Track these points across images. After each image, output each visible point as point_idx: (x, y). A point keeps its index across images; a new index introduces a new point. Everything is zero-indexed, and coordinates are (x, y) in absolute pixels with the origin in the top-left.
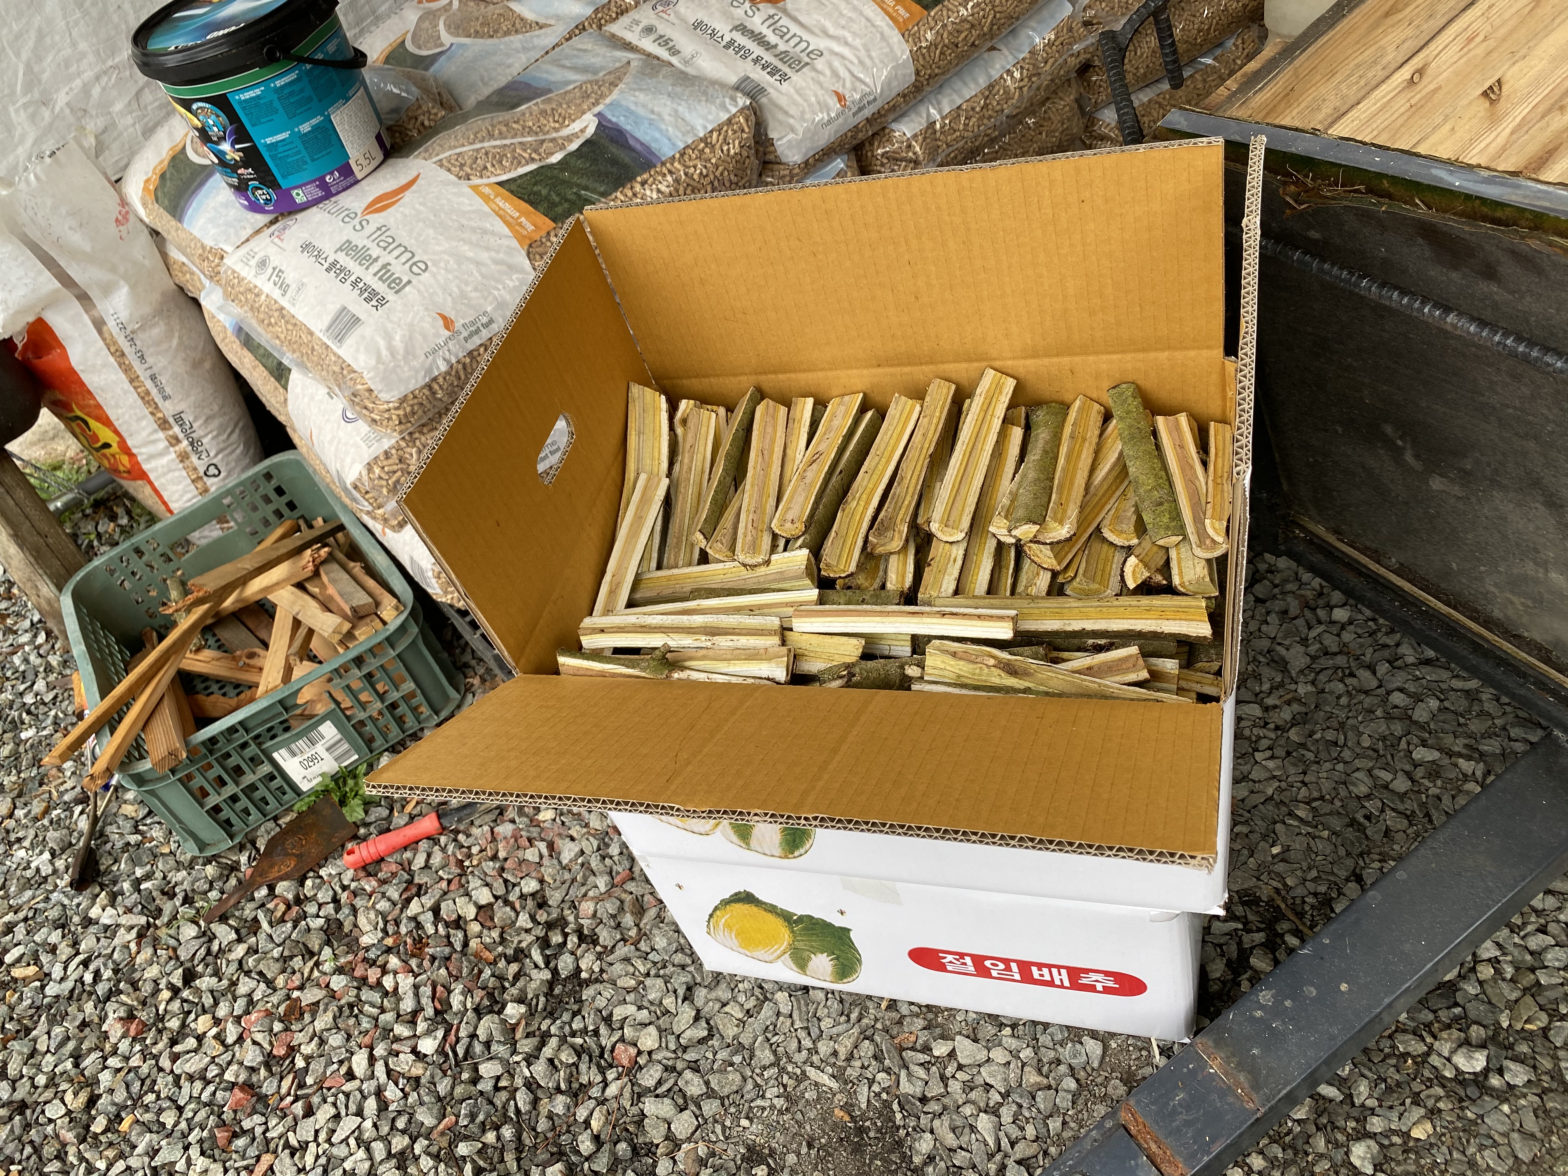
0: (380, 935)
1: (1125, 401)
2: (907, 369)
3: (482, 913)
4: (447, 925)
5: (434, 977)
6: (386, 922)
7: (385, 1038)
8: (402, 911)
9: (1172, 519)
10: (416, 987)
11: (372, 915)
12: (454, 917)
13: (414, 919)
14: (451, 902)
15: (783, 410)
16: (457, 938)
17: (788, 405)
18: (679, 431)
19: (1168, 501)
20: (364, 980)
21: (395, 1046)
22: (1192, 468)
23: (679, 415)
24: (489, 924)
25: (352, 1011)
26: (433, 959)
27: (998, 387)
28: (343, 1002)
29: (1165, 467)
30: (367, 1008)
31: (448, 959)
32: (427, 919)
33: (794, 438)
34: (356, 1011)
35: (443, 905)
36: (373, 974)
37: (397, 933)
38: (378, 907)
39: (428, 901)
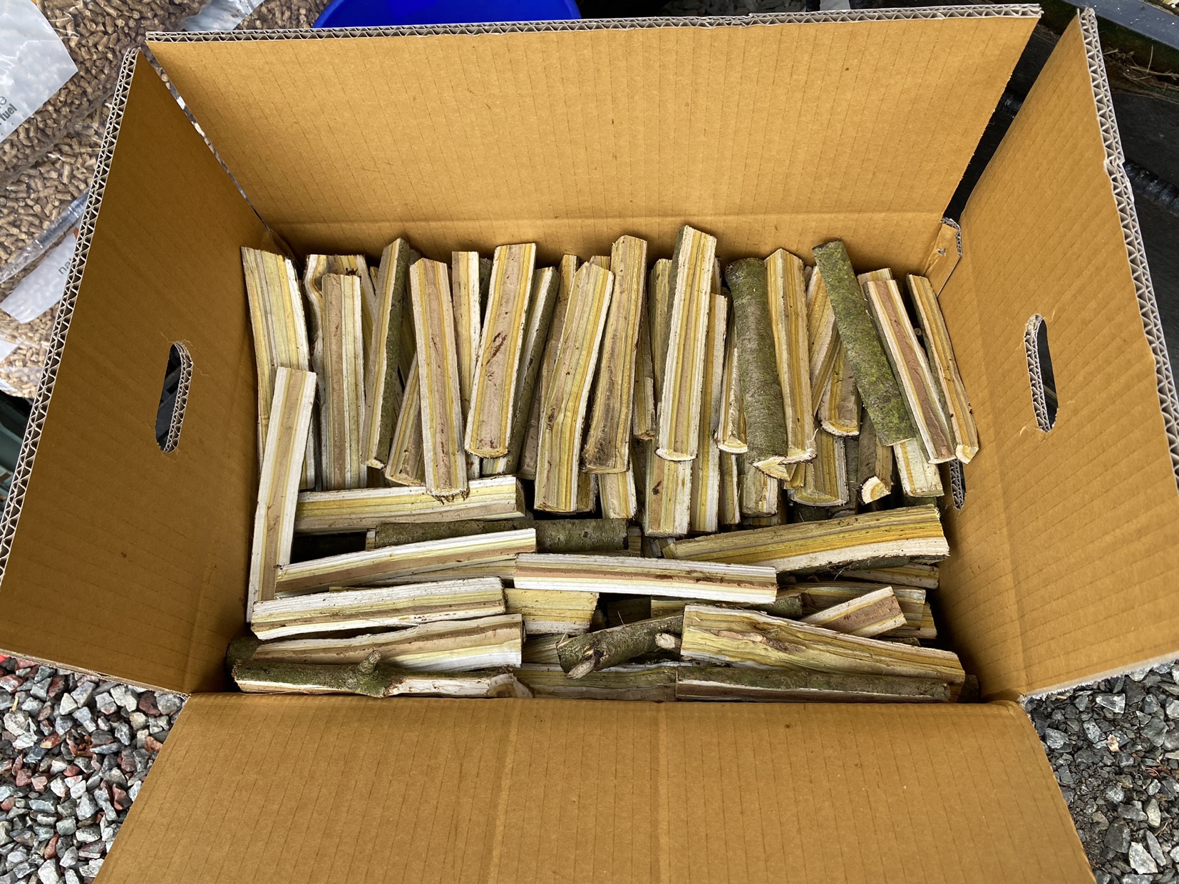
0: (35, 738)
1: (835, 265)
2: (590, 222)
3: (142, 702)
4: (108, 718)
5: (107, 777)
6: (38, 723)
7: (68, 846)
8: (53, 708)
9: (901, 419)
10: (89, 790)
11: (20, 717)
12: (113, 709)
13: (69, 716)
14: (106, 695)
15: (442, 267)
16: (123, 733)
17: (448, 260)
18: (314, 296)
19: (895, 396)
20: (29, 786)
21: (82, 854)
22: (911, 349)
23: (310, 274)
24: (153, 712)
25: (24, 822)
26: (102, 757)
27: (699, 249)
28: (12, 814)
29: (885, 351)
30: (40, 818)
31: (117, 754)
32: (84, 715)
33: (464, 309)
34: (30, 823)
35: (98, 698)
36: (39, 783)
37: (54, 733)
38: (24, 707)
39: (81, 696)
